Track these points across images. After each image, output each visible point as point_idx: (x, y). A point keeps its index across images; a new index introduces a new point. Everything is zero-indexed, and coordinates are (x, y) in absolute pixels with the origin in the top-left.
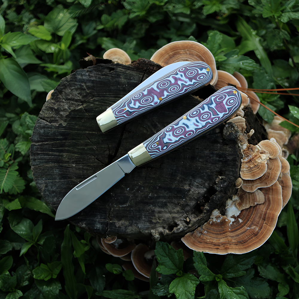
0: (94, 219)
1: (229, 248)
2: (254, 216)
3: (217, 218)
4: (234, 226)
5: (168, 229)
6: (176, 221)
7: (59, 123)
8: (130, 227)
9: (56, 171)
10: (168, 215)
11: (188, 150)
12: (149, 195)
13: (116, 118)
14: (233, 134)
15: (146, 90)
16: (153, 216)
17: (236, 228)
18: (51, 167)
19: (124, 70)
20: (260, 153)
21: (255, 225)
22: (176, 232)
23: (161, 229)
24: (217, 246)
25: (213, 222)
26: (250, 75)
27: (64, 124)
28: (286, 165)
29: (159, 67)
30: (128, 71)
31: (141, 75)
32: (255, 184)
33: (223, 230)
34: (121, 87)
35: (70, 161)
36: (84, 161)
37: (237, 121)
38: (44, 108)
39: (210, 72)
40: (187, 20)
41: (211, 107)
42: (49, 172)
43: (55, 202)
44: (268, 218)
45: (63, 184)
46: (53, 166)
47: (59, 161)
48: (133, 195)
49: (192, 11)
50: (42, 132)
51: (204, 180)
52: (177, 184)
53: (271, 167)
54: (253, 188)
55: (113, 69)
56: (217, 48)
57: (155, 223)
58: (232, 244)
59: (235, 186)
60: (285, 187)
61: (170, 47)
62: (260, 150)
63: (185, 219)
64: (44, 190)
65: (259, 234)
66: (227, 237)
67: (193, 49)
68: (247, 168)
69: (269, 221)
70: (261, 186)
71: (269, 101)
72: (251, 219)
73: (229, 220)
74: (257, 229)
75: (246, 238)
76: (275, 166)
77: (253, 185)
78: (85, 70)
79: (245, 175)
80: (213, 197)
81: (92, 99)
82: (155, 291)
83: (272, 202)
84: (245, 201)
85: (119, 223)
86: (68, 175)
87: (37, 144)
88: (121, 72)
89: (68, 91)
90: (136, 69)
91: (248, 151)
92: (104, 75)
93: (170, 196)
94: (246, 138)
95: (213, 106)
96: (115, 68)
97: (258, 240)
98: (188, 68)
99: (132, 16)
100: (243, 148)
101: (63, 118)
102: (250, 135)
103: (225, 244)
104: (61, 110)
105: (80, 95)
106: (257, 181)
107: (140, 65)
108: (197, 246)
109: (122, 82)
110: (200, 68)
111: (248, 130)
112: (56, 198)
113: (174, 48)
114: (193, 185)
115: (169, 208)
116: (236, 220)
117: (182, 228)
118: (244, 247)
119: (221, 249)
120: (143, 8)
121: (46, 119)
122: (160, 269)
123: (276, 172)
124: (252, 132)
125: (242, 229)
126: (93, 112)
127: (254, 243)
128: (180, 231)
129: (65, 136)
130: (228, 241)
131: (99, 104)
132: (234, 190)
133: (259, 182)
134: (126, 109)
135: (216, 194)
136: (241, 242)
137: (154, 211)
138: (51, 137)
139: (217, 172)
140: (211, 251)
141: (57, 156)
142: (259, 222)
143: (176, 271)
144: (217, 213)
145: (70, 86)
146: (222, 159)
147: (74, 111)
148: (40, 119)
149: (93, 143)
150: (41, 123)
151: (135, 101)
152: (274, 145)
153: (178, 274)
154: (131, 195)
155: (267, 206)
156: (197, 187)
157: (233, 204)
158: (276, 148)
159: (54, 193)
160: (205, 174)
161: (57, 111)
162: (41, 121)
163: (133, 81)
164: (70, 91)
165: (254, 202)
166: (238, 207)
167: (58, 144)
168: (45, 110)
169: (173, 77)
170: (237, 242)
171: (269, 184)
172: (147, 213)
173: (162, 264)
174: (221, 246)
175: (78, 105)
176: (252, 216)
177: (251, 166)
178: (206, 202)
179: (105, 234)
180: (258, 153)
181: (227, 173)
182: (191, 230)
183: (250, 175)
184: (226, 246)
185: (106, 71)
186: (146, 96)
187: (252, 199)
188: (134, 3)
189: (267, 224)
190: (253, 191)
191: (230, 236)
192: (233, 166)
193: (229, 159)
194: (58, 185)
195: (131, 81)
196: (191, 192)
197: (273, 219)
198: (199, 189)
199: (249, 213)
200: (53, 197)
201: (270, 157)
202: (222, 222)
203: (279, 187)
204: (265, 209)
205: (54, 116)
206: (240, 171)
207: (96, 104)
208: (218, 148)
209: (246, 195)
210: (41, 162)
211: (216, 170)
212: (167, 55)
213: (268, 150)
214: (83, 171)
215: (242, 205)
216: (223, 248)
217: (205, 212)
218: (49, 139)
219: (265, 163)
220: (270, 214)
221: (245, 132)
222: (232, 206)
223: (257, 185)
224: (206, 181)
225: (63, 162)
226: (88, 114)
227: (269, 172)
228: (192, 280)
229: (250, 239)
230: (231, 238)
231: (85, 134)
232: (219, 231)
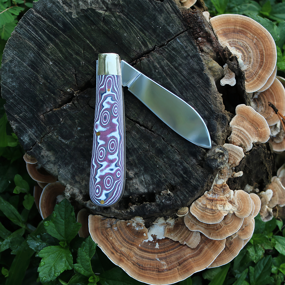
0: (27, 129)
1: (123, 262)
2: (173, 253)
3: (138, 225)
4: (147, 246)
5: (83, 196)
7: (71, 11)
8: (52, 165)
9: (31, 55)
11: (163, 140)
14: (216, 162)
16: (80, 173)
17: (147, 250)
18: (30, 47)
19: (171, 10)
20: (228, 201)
21: (167, 262)
22: (88, 205)
24: (114, 250)
25: (131, 226)
27: (74, 16)
28: (248, 231)
30: (174, 15)
31: (183, 28)
32: (199, 225)
33: (133, 241)
34: (154, 25)
35: (51, 56)
36: (63, 67)
37: (235, 151)
42: (24, 50)
43: (7, 83)
44: (185, 266)
45: (27, 71)
46: (32, 48)
48: (78, 138)
50: (49, 5)
51: (152, 182)
53: (228, 223)
54: (194, 226)
57: (77, 182)
58: (130, 261)
59: (177, 210)
60: (230, 250)
61: (243, 20)
62: (230, 198)
64: (6, 65)
65: (163, 273)
66: (131, 250)
68: (203, 205)
69: (183, 269)
70: (203, 232)
72: (168, 254)
73: (147, 236)
74: (165, 267)
75: (148, 266)
76: (233, 224)
77: (196, 224)
79: (196, 209)
80: (147, 204)
81: (119, 13)
83: (202, 254)
84: (177, 232)
85: (46, 152)
86: (38, 68)
87: (35, 13)
88: (166, 10)
90: (183, 19)
91: (218, 189)
94: (229, 175)
96: (164, 0)
97: (157, 277)
100: (218, 182)
101: (78, 9)
102: (235, 176)
103: (123, 255)
107: (190, 17)
108: (97, 234)
109: (158, 21)
111: (238, 168)
112: (11, 80)
113: (246, 26)
114: (138, 177)
116: (154, 242)
118: (139, 273)
119: (116, 257)
122: (49, 225)
123: (228, 231)
124: (241, 174)
125: (152, 255)
126: (109, 27)
127: (150, 277)
128: (91, 208)
129: (66, 28)
130: (129, 255)
131: (121, 25)
133: (204, 226)
135: (151, 204)
136: (139, 266)
137: (84, 169)
138: (53, 17)
139: (170, 184)
141: (43, 40)
142: (173, 262)
143: (62, 238)
144: (141, 220)
146: (186, 177)
147: (93, 10)
149: (84, 57)
153: (61, 243)
154: (76, 137)
155: (194, 254)
156: (141, 182)
157: (164, 225)
158: (250, 209)
159: (12, 74)
160: (158, 176)
163: (169, 29)
165: (184, 240)
166: (166, 232)
167: (53, 30)
170: (136, 262)
171: (212, 237)
172: (77, 165)
173: (54, 222)
174: (118, 254)
175: (102, 8)
176: (171, 251)
177: (208, 207)
178: (138, 202)
179: (27, 151)
180: (227, 199)
181: (178, 193)
182: (104, 216)
183: (200, 213)
184: (122, 258)
187: (185, 237)
189: (178, 271)
190: (192, 229)
191: (134, 252)
192: (190, 192)
193: (191, 182)
194: (22, 69)
195: (168, 27)
196: (131, 182)
197: (188, 271)
198: (140, 185)
199: (171, 245)
200: (9, 77)
201: (235, 212)
202: (139, 233)
204: (189, 256)
206: (194, 202)
207: (118, 21)
208: (191, 162)
209: (183, 227)
210: (25, 34)
211: (170, 182)
212: (233, 27)
213: (240, 203)
214: (54, 76)
215: (171, 233)
216: (118, 257)
217: (127, 211)
218: (50, 18)
219: (224, 214)
220: (190, 265)
221: (232, 169)
222: (161, 225)
223: (200, 227)
224: (153, 184)
225: (44, 51)
226: (103, 25)
227: (223, 225)
228: (67, 261)
229: (151, 270)
230: (134, 255)
231: (85, 42)
232: (129, 239)
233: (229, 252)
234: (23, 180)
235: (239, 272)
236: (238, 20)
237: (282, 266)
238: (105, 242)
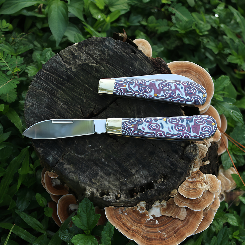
0: (51, 152)
1: (135, 236)
2: (169, 225)
3: (142, 209)
4: (149, 223)
5: (100, 194)
6: (110, 191)
7: (70, 67)
8: (73, 174)
9: (46, 100)
10: (106, 183)
11: (152, 145)
12: (102, 160)
13: (114, 88)
14: (192, 154)
15: (149, 82)
16: (95, 177)
17: (150, 226)
18: (44, 94)
19: (142, 58)
20: (204, 182)
21: (166, 232)
22: (105, 199)
23: (94, 190)
24: (128, 229)
25: (136, 210)
26: (233, 126)
27: (74, 70)
28: (217, 204)
29: (169, 72)
30: (145, 61)
31: (153, 69)
32: (185, 202)
33: (140, 221)
34: (132, 69)
35: (61, 99)
36: (71, 105)
37: (201, 148)
38: (67, 49)
39: (205, 98)
40: (212, 58)
41: (189, 124)
42: (40, 97)
43: (30, 122)
44: (179, 233)
45: (45, 112)
46: (47, 95)
47: (53, 94)
48: (90, 152)
49: (220, 54)
50: (54, 65)
51: (149, 175)
52: (128, 165)
53: (205, 197)
54: (182, 204)
55: (135, 53)
56: (221, 88)
57: (93, 183)
58: (140, 236)
59: (169, 193)
61: (186, 64)
62: (205, 179)
63: (117, 194)
64: (29, 108)
65: (165, 241)
66: (139, 227)
67: (203, 76)
68: (187, 186)
69: (178, 236)
70: (189, 207)
71: (235, 153)
72: (166, 226)
73: (149, 216)
74: (165, 236)
75: (154, 237)
76: (209, 198)
77: (183, 202)
78: (115, 41)
79: (182, 190)
80: (148, 191)
81: (106, 64)
82: (61, 234)
83: (189, 224)
84: (170, 210)
85: (67, 166)
86: (53, 108)
87: (45, 72)
88: (139, 58)
89: (92, 48)
90: (152, 63)
91: (195, 174)
92: (126, 53)
93: (117, 170)
94: (200, 164)
95: (191, 124)
96: (137, 52)
98: (190, 86)
99: (173, 29)
100: (193, 170)
101: (76, 65)
102: (204, 164)
103: (135, 231)
104: (78, 58)
105: (99, 57)
106: (188, 201)
107: (156, 62)
108: (113, 219)
109: (135, 66)
110: (199, 91)
111: (205, 159)
112: (33, 119)
113: (189, 67)
114: (139, 173)
115: (110, 178)
116: (154, 220)
117: (110, 199)
118: (148, 243)
119: (130, 234)
120: (185, 28)
121: (63, 58)
123: (206, 203)
124: (208, 162)
125: (155, 229)
126: (101, 74)
128: (108, 200)
129: (69, 79)
130: (139, 231)
131: (109, 72)
132: (167, 196)
133: (189, 202)
134: (126, 86)
135: (151, 190)
136: (147, 238)
137: (98, 174)
138: (58, 72)
139: (163, 174)
140: (121, 230)
141: (54, 89)
142: (170, 232)
143: (86, 228)
144: (144, 205)
145: (96, 45)
146: (173, 167)
147: (87, 65)
148: (59, 55)
149: (86, 96)
150: (57, 58)
151: (136, 84)
152: (218, 183)
153: (85, 232)
154: (89, 151)
155: (184, 224)
156: (141, 176)
157: (159, 207)
158: (218, 186)
159: (34, 114)
160: (153, 170)
161: (75, 57)
162: (59, 57)
163: (144, 70)
164: (94, 48)
165: (176, 215)
166: (162, 211)
167: (60, 81)
168: (67, 51)
169: (175, 85)
170: (144, 236)
171: (195, 209)
172: (93, 172)
173: (79, 217)
174: (131, 231)
175: (93, 63)
176: (167, 225)
177: (191, 187)
178: (140, 192)
179: (52, 168)
180: (202, 181)
181: (170, 179)
182: (116, 206)
183: (186, 193)
184: (134, 234)
185: (129, 51)
186: (147, 86)
187: (176, 212)
188: (180, 21)
189: (175, 238)
190: (180, 206)
191: (142, 229)
192: (177, 177)
193: (177, 171)
194: (41, 110)
195: (142, 69)
196: (134, 177)
197: (182, 236)
198: (141, 179)
199: (167, 220)
200: (32, 117)
201: (209, 189)
202: (143, 215)
203: (202, 217)
204: (181, 226)
205: (70, 59)
206: (180, 186)
207: (106, 70)
208: (175, 157)
209: (173, 206)
210: (39, 86)
211: (163, 173)
212: (181, 69)
213: (211, 183)
214: (65, 112)
215: (165, 211)
216: (131, 233)
217: (135, 198)
218: (56, 73)
219: (203, 191)
220: (182, 232)
221: (202, 159)
222: (158, 207)
223: (186, 204)
224: (151, 176)
225: (55, 96)
226: (96, 73)
227: (202, 200)
228: (93, 243)
229: (156, 240)
230: (142, 231)
231: (84, 86)
232: (137, 220)
233: (206, 221)
234: (42, 197)
235: (206, 242)
236: (183, 64)
237: (234, 234)
238: (120, 224)
